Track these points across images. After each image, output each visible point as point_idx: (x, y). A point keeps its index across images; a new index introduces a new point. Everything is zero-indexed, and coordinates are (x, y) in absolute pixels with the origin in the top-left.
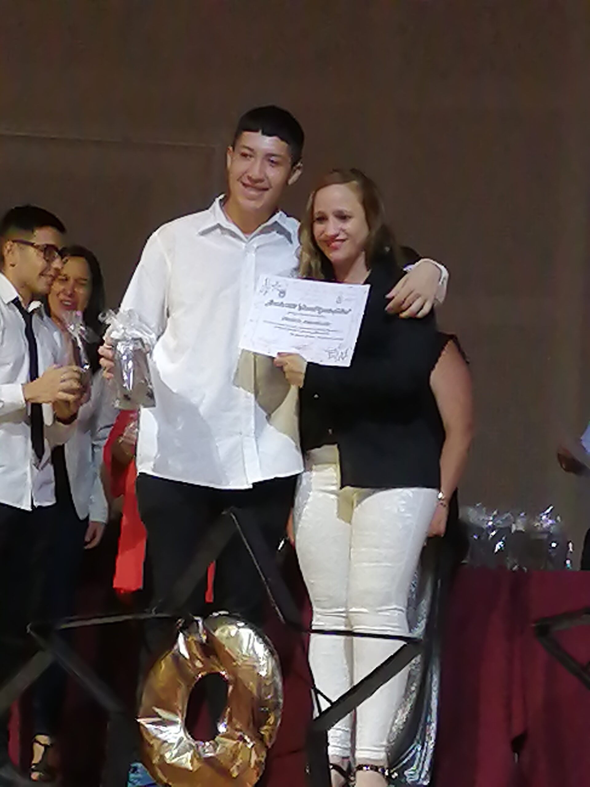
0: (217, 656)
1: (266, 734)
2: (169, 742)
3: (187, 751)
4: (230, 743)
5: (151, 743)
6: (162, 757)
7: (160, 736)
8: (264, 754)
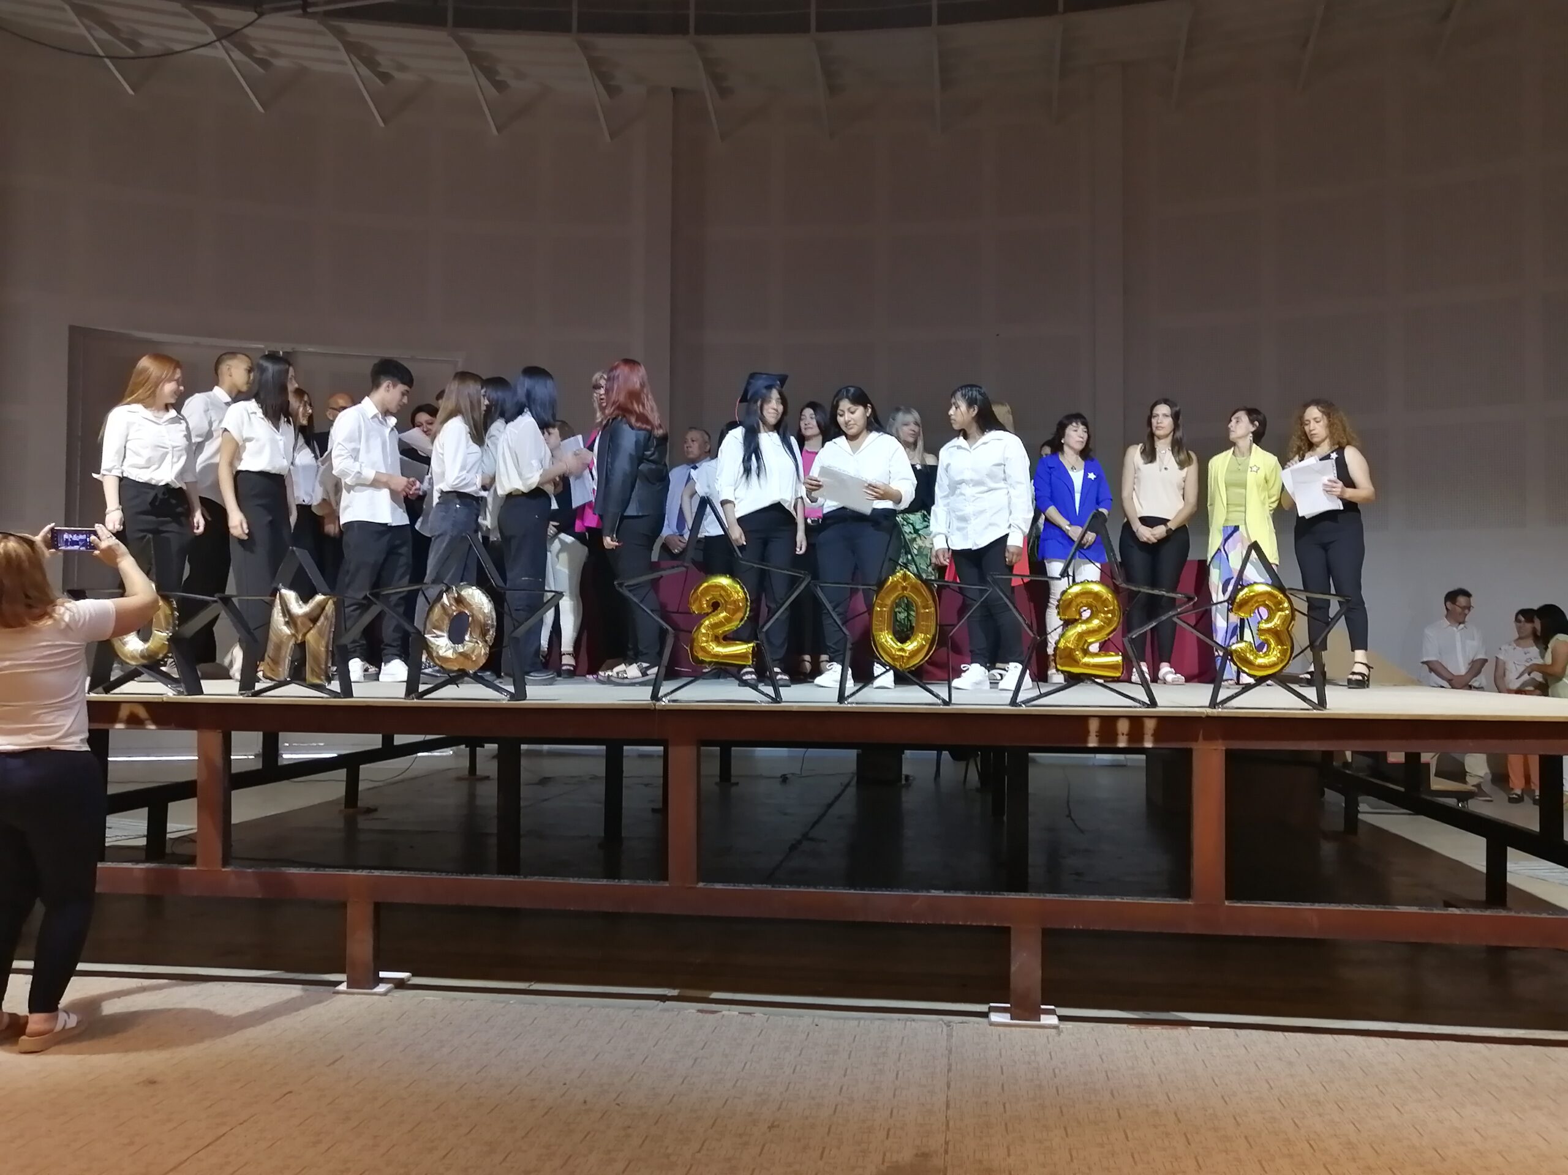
0: (463, 604)
1: (489, 640)
2: (441, 645)
3: (450, 649)
4: (471, 644)
5: (432, 646)
6: (438, 652)
7: (436, 643)
8: (488, 649)
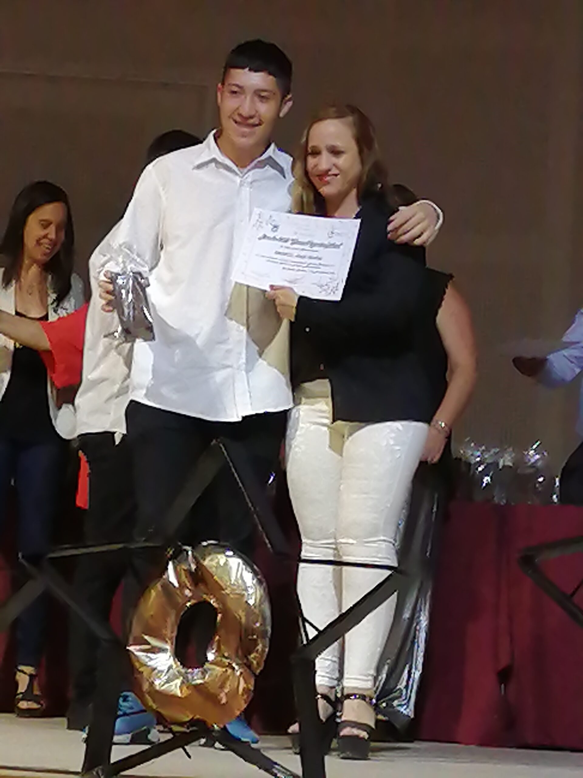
0: (206, 586)
2: (159, 668)
3: (176, 677)
4: (219, 670)
6: (152, 684)
7: (149, 663)
